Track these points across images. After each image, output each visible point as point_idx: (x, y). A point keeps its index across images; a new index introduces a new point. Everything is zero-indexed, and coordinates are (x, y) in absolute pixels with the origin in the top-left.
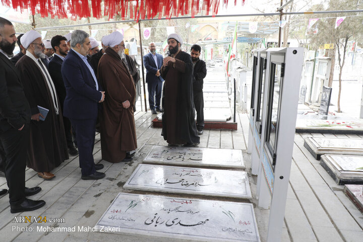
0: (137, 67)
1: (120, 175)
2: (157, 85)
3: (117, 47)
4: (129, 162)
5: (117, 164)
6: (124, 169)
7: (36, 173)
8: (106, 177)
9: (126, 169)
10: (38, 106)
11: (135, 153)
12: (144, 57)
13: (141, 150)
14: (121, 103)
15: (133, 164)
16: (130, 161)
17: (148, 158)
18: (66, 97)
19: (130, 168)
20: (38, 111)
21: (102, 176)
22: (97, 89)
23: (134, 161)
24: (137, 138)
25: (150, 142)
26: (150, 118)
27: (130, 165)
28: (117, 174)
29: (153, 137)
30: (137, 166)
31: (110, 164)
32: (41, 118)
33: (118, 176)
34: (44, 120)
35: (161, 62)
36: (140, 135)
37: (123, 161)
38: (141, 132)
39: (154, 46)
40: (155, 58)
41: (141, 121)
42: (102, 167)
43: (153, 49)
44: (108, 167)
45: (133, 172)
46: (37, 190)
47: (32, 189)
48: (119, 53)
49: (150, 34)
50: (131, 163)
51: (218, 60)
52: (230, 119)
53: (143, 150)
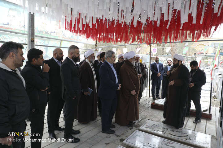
0: (146, 70)
1: (123, 134)
2: (158, 82)
3: (131, 59)
4: (130, 128)
5: (123, 127)
6: (127, 131)
7: (79, 123)
8: (115, 134)
9: (128, 131)
10: (89, 88)
11: (135, 122)
12: (151, 64)
13: (140, 121)
14: (130, 91)
15: (132, 129)
16: (132, 127)
17: (143, 128)
18: (100, 85)
19: (130, 131)
20: (88, 91)
21: (113, 132)
22: (117, 82)
23: (134, 127)
24: (139, 113)
25: (147, 117)
26: (151, 102)
27: (131, 129)
28: (122, 133)
29: (150, 114)
30: (134, 131)
31: (119, 126)
32: (88, 94)
33: (122, 134)
34: (89, 95)
35: (161, 68)
36: (142, 111)
37: (127, 126)
38: (143, 110)
39: (158, 58)
40: (158, 66)
41: (145, 103)
42: (114, 127)
43: (157, 60)
44: (118, 127)
45: (131, 134)
46: (78, 132)
47: (76, 131)
48: (132, 63)
49: (157, 51)
50: (132, 128)
51: (207, 67)
52: (206, 110)
53: (141, 122)
